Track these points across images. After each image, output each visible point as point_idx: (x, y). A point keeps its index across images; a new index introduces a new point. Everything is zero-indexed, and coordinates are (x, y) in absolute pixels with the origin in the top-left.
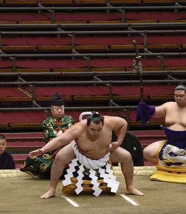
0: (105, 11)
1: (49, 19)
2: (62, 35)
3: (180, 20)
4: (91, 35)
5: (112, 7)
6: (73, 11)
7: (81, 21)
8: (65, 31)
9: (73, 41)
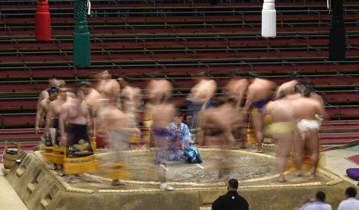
0: (184, 52)
1: (151, 57)
2: (158, 67)
3: (230, 57)
4: (176, 67)
5: (188, 50)
6: (165, 53)
7: (170, 58)
8: (160, 64)
9: (165, 70)
